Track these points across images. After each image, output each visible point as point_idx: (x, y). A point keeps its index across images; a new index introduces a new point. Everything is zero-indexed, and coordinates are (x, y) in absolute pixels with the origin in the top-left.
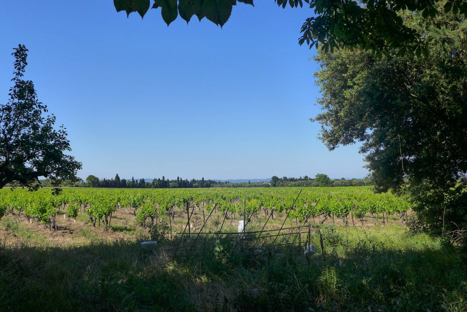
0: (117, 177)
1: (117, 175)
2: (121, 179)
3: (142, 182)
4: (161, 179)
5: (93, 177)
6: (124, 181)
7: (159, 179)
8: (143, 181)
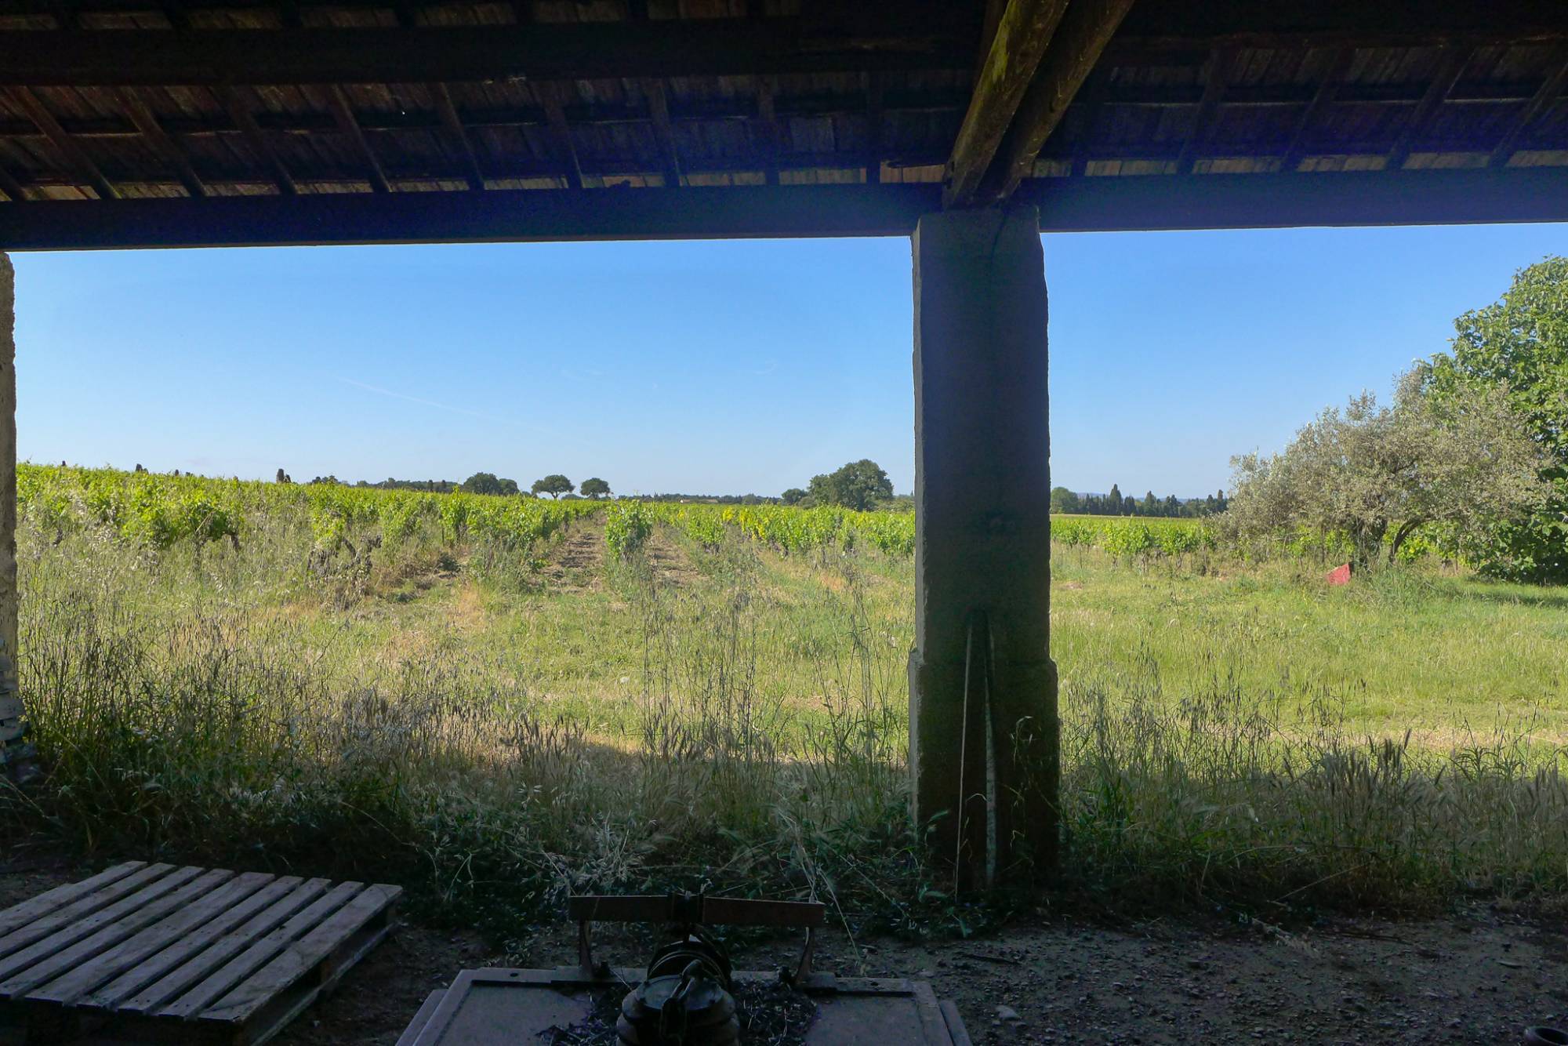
0: (1116, 491)
1: (1116, 486)
2: (1124, 497)
3: (1172, 504)
4: (1215, 496)
5: (1065, 491)
6: (1130, 500)
7: (1210, 496)
8: (1173, 501)
